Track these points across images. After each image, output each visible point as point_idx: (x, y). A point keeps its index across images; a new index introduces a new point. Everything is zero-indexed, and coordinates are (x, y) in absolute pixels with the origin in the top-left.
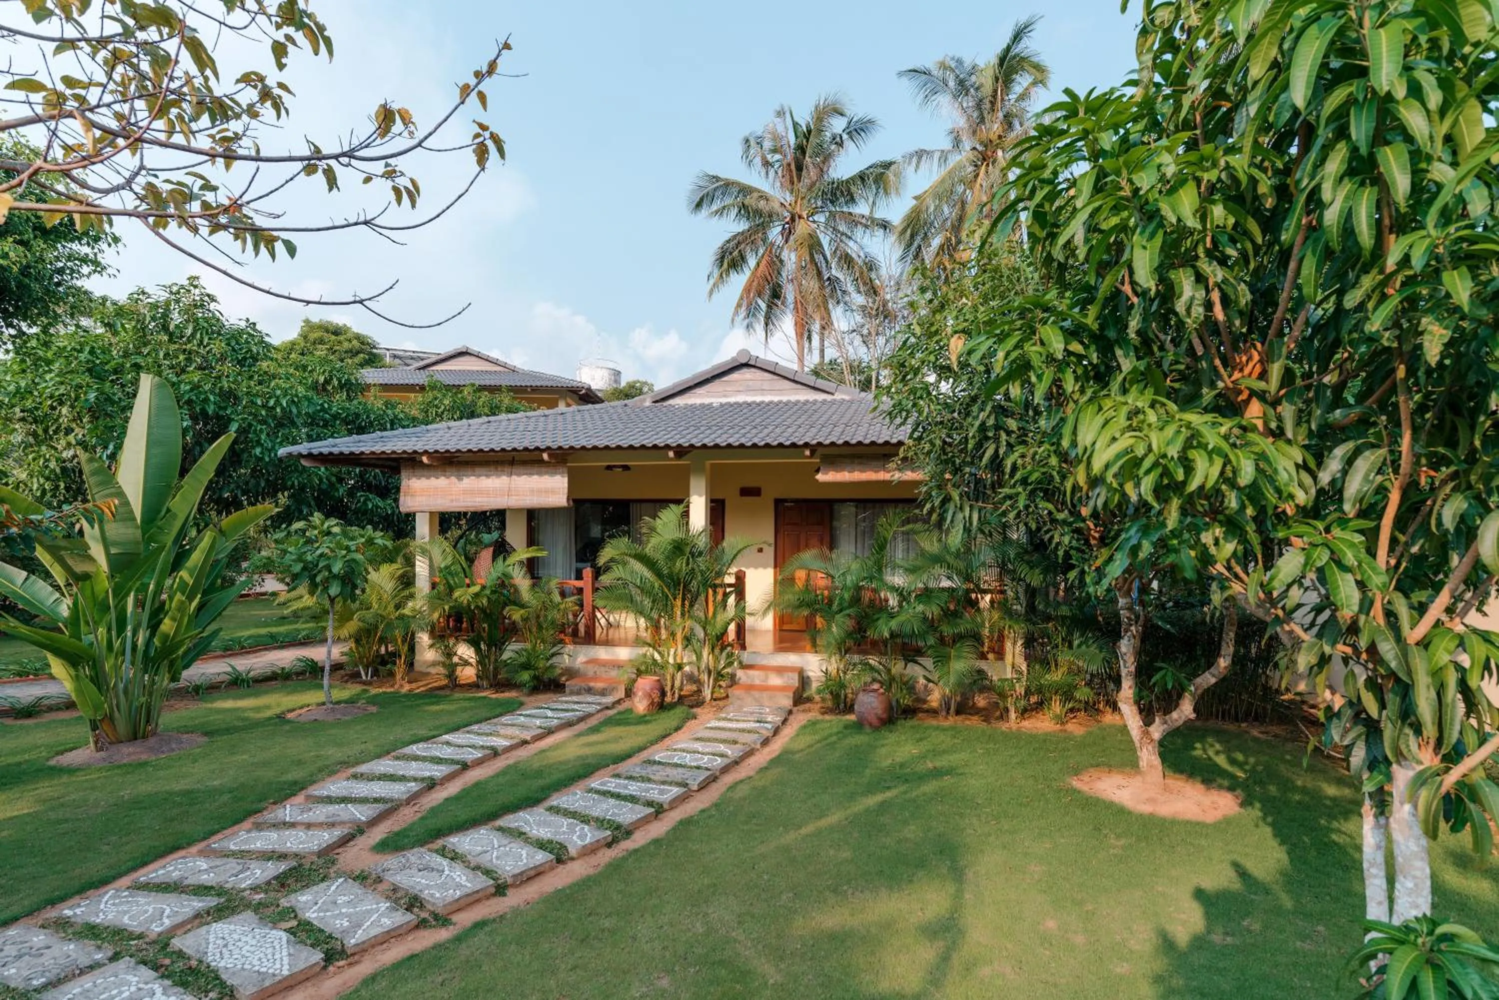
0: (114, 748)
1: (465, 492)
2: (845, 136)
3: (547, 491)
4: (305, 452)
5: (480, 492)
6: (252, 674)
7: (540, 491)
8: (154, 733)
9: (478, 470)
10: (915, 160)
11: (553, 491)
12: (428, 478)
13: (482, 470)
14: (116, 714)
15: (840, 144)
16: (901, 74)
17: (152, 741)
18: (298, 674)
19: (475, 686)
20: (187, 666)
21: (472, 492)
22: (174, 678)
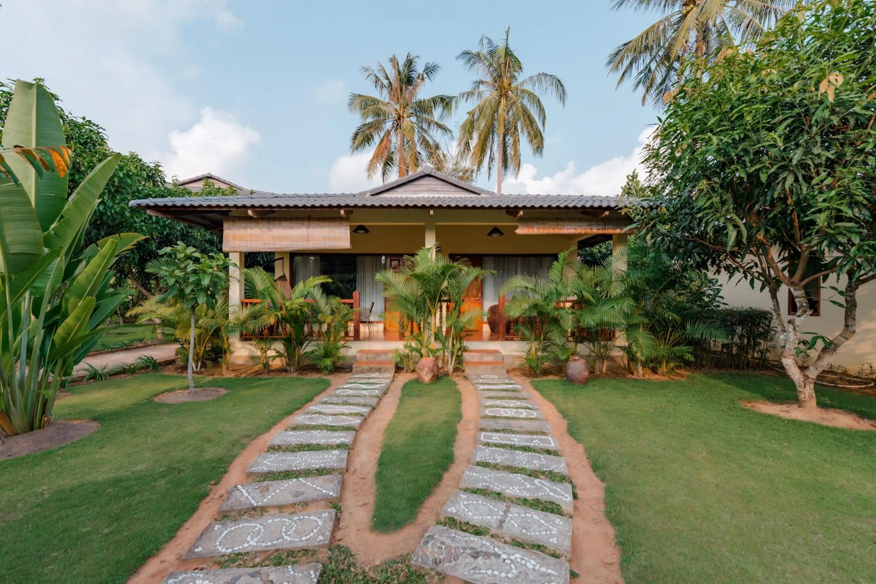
0: (10, 441)
1: (274, 238)
2: (425, 76)
3: (335, 239)
4: (152, 204)
5: (286, 238)
6: (105, 371)
7: (330, 239)
8: (49, 423)
9: (283, 223)
10: (465, 96)
11: (340, 239)
12: (245, 228)
13: (287, 224)
14: (13, 408)
15: (423, 79)
16: (457, 58)
17: (49, 431)
18: (142, 368)
19: (283, 370)
20: (77, 362)
21: (280, 238)
22: (67, 373)
